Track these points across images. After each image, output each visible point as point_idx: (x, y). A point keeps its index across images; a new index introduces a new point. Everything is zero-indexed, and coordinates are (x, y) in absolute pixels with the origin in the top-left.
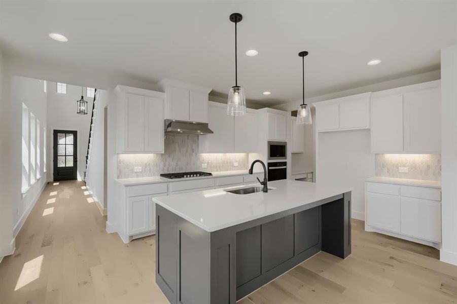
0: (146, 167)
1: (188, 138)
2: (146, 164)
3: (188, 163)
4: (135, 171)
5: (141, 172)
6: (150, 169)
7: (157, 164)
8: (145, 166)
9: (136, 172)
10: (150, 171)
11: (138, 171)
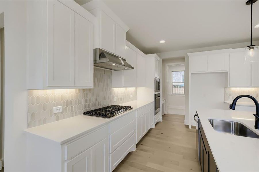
0: (67, 106)
1: (104, 74)
2: (67, 102)
3: (104, 97)
4: (54, 112)
5: (62, 113)
6: (72, 107)
7: (79, 101)
8: (67, 104)
9: (56, 114)
10: (72, 110)
11: (58, 111)
